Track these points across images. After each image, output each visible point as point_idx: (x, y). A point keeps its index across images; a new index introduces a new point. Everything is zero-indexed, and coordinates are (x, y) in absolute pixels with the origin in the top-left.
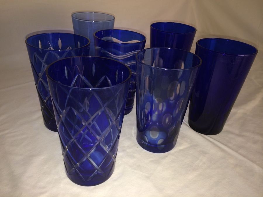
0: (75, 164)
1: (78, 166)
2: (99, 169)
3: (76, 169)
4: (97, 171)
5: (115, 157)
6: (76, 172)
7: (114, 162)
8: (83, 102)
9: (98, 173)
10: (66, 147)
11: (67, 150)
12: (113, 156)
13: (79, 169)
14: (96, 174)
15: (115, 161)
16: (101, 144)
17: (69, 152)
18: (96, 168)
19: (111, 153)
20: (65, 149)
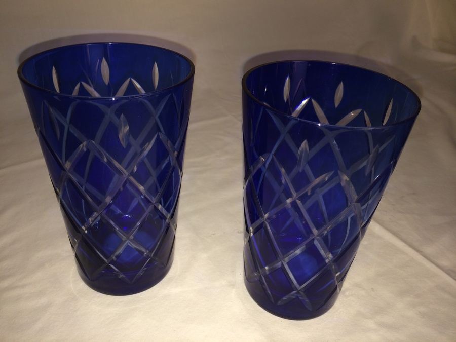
0: (263, 267)
1: (265, 272)
2: (300, 290)
3: (262, 276)
4: (296, 293)
5: (342, 278)
6: (260, 280)
7: (336, 289)
9: (297, 297)
10: (251, 229)
11: (252, 234)
12: (337, 275)
13: (266, 277)
14: (294, 297)
15: (338, 288)
16: (316, 242)
17: (253, 240)
18: (295, 286)
19: (333, 267)
20: (248, 232)
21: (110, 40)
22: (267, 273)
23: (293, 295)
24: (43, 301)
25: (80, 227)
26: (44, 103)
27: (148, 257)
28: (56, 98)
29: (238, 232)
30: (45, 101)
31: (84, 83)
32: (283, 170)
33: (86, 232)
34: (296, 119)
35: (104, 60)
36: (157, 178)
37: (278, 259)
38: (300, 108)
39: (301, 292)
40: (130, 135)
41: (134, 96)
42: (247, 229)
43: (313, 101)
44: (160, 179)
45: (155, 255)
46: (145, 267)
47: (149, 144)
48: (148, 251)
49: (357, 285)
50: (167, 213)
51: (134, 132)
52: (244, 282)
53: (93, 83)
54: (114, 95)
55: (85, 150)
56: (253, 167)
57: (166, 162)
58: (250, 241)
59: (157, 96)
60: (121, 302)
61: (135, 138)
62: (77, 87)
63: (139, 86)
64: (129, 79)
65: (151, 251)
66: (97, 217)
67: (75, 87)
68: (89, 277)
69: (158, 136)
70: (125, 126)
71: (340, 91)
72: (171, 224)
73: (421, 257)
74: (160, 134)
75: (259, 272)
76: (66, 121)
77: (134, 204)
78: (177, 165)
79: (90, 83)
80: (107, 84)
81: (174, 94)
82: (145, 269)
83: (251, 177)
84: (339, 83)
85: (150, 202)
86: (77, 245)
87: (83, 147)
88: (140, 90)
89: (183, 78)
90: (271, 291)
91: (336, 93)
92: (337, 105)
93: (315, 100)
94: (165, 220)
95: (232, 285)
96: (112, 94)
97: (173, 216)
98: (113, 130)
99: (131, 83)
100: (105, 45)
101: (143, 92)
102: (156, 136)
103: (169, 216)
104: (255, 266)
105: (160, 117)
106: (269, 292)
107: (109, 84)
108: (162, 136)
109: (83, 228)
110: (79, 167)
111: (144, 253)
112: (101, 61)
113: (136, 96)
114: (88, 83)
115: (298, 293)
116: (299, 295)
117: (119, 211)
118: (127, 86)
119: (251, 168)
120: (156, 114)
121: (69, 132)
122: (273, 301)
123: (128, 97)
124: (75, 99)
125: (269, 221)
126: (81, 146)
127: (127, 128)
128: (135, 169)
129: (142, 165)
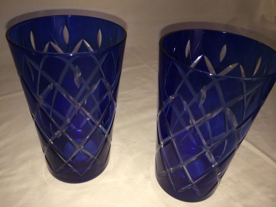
0: (169, 168)
2: (194, 184)
3: (168, 174)
4: (191, 186)
5: (221, 177)
6: (167, 177)
7: (217, 183)
8: (198, 91)
9: (192, 188)
10: (162, 143)
11: (162, 146)
12: (218, 174)
13: (171, 174)
14: (190, 188)
16: (207, 154)
17: (163, 150)
18: (191, 181)
19: (217, 169)
20: (160, 145)
21: (70, 14)
22: (172, 172)
23: (189, 187)
24: (24, 186)
25: (48, 140)
26: (24, 56)
27: (93, 159)
28: (33, 54)
29: (151, 141)
30: (25, 55)
31: (52, 43)
32: (185, 103)
33: (52, 143)
34: (192, 69)
35: (65, 27)
36: (100, 106)
37: (180, 163)
38: (196, 62)
39: (194, 185)
40: (82, 78)
41: (85, 53)
42: (159, 143)
43: (205, 57)
44: (102, 107)
45: (98, 158)
46: (91, 165)
47: (95, 86)
48: (93, 156)
49: (229, 179)
50: (105, 130)
51: (85, 76)
52: (155, 175)
53: (57, 43)
54: (71, 52)
55: (52, 88)
56: (166, 102)
57: (106, 96)
58: (161, 150)
59: (100, 53)
60: (75, 188)
61: (86, 79)
62: (47, 46)
63: (88, 45)
64: (82, 40)
65: (95, 156)
66: (60, 133)
67: (45, 46)
68: (54, 171)
69: (101, 80)
70: (79, 73)
71: (224, 51)
72: (108, 138)
73: (271, 160)
74: (102, 79)
75: (166, 171)
76: (39, 68)
77: (84, 122)
78: (113, 99)
79: (55, 41)
80: (67, 43)
81: (112, 52)
82: (92, 166)
83: (163, 109)
84: (224, 45)
85: (95, 124)
86: (46, 150)
87: (50, 87)
88: (89, 48)
89: (118, 41)
90: (173, 183)
91: (221, 52)
92: (221, 60)
93: (207, 56)
94: (105, 135)
95: (148, 177)
96: (70, 51)
97: (109, 133)
98: (71, 74)
99: (83, 43)
100: (66, 17)
101: (92, 50)
102: (100, 80)
103: (107, 133)
104: (164, 167)
105: (102, 66)
106: (173, 184)
107: (68, 43)
108: (104, 80)
109: (50, 140)
110: (48, 99)
111: (90, 157)
112: (63, 28)
113: (86, 53)
114: (54, 42)
115: (192, 185)
116: (192, 187)
117: (74, 127)
118: (80, 46)
119: (164, 103)
120: (99, 65)
121: (42, 76)
122: (175, 189)
123: (81, 54)
124: (45, 54)
125: (175, 139)
126: (49, 86)
127: (80, 74)
128: (86, 102)
129: (90, 99)
